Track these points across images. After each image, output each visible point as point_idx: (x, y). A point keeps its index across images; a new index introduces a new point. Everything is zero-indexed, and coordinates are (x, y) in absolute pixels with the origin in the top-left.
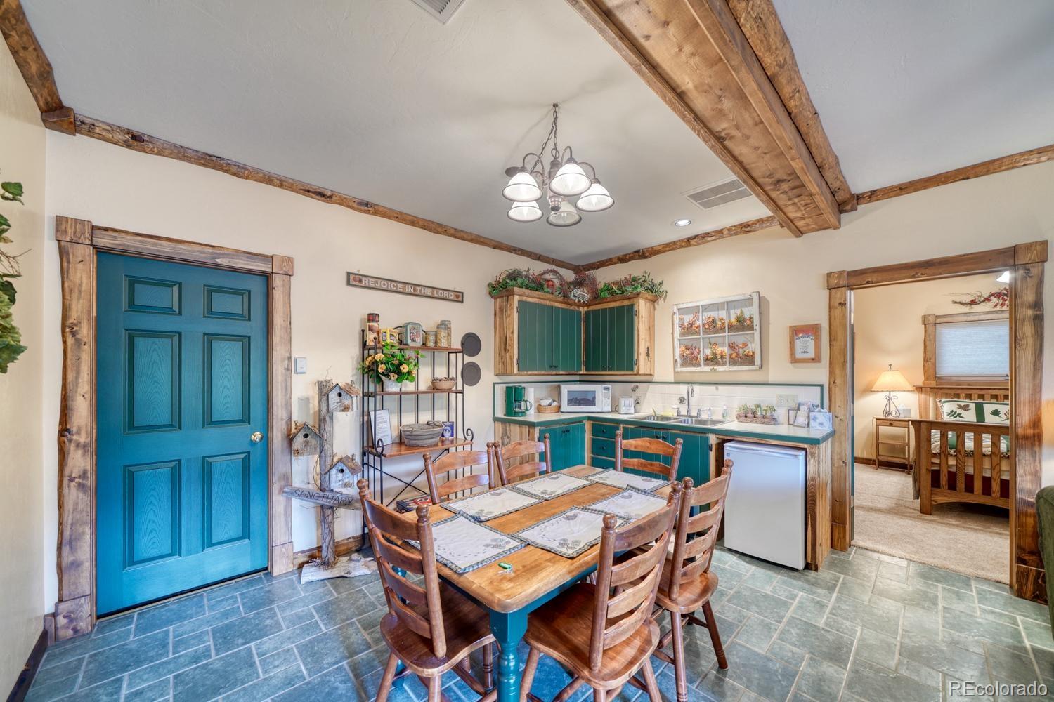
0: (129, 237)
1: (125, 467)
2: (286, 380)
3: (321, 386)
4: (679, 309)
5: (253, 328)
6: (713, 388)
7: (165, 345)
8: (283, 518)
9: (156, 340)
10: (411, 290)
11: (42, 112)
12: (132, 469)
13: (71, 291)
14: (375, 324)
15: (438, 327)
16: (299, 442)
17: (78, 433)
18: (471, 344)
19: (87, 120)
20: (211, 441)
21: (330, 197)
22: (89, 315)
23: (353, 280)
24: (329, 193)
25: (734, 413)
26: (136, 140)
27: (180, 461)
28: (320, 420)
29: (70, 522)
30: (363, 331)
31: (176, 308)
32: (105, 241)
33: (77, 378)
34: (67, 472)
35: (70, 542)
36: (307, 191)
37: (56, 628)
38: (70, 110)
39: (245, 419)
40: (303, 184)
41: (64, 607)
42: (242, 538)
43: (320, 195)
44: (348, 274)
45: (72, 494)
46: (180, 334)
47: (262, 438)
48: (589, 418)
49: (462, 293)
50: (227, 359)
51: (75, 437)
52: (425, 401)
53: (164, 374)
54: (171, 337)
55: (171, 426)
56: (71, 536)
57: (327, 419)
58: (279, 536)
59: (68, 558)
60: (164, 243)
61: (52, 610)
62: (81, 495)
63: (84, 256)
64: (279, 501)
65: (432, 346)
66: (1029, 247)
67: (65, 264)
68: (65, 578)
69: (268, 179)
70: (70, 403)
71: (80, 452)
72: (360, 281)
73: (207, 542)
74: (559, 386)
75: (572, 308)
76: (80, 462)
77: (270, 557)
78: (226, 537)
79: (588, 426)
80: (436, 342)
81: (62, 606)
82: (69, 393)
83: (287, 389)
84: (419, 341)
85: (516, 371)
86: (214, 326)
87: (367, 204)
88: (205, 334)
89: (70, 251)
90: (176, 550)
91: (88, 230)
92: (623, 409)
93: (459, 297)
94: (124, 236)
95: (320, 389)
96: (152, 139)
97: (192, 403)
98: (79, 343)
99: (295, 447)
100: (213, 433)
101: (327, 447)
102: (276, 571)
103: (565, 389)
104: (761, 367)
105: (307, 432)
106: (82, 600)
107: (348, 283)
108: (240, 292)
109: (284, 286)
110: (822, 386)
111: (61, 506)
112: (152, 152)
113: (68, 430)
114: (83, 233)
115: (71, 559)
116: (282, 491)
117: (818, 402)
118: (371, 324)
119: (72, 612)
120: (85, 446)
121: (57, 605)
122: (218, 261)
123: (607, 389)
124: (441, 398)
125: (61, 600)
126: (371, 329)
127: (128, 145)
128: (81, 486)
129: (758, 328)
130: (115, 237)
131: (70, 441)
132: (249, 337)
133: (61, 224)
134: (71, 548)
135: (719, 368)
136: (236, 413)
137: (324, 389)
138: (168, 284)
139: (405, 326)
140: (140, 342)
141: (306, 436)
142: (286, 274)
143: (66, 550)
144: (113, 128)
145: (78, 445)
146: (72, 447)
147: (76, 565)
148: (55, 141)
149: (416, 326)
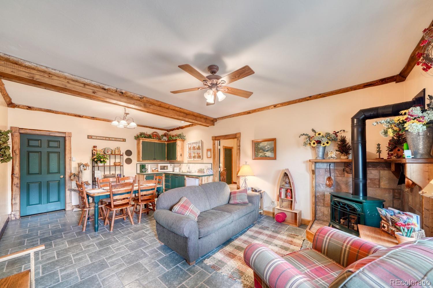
0: (28, 130)
1: (27, 183)
2: (70, 163)
3: (78, 164)
4: (188, 144)
5: (61, 150)
6: (194, 164)
7: (37, 155)
8: (69, 197)
9: (35, 153)
10: (108, 139)
11: (8, 105)
12: (29, 183)
13: (14, 143)
14: (95, 149)
15: (115, 149)
16: (72, 177)
17: (16, 174)
18: (129, 153)
19: (17, 105)
20: (49, 177)
21: (82, 117)
22: (18, 148)
23: (89, 137)
24: (82, 116)
25: (197, 171)
26: (29, 108)
27: (41, 182)
28: (78, 173)
29: (14, 194)
30: (92, 150)
31: (40, 146)
32: (22, 131)
33: (16, 162)
34: (13, 183)
35: (14, 198)
36: (76, 116)
37: (11, 217)
38: (14, 103)
39: (59, 172)
40: (74, 114)
41: (13, 213)
42: (58, 201)
43: (80, 116)
44: (88, 136)
45: (15, 188)
46: (41, 152)
47: (63, 177)
48: (164, 173)
49: (125, 139)
50: (54, 158)
51: (15, 175)
52: (113, 168)
53: (37, 161)
54: (39, 153)
55: (38, 174)
56: (14, 197)
57: (80, 172)
58: (68, 201)
59: (14, 202)
60: (37, 131)
61: (10, 214)
62: (17, 188)
63: (17, 135)
64: (68, 193)
65: (114, 154)
66: (238, 133)
67: (13, 137)
68: (13, 206)
69: (64, 114)
70: (14, 168)
71: (16, 179)
72: (92, 137)
73: (48, 202)
74: (158, 165)
75: (163, 142)
76: (16, 181)
77: (65, 207)
78: (54, 201)
79: (164, 175)
80: (115, 153)
81: (12, 212)
82: (14, 166)
83: (70, 165)
84: (110, 153)
85: (141, 160)
86: (50, 150)
87: (93, 118)
88: (48, 152)
89: (14, 134)
90: (40, 203)
91: (18, 129)
92: (175, 171)
93: (124, 140)
94: (27, 130)
95: (78, 165)
96: (33, 108)
97: (44, 168)
98: (16, 154)
99: (71, 179)
100: (50, 175)
101: (80, 179)
102: (67, 209)
103: (159, 165)
104: (202, 159)
105: (75, 175)
106: (17, 212)
107: (88, 138)
108: (57, 141)
109: (69, 139)
110: (212, 164)
111: (12, 190)
112: (33, 110)
113: (13, 174)
114: (17, 130)
115: (15, 202)
116: (69, 190)
117: (211, 168)
118: (94, 148)
119: (15, 214)
120: (18, 177)
121: (11, 212)
122: (51, 134)
123: (171, 165)
124: (118, 168)
125: (12, 211)
126: (94, 150)
127: (27, 109)
128: (17, 186)
129: (201, 149)
130: (25, 130)
131: (14, 176)
132: (60, 152)
133: (12, 128)
134: (15, 200)
135: (195, 159)
136: (56, 171)
137: (79, 165)
138: (38, 140)
139: (105, 149)
140: (31, 154)
141: (74, 176)
142: (69, 137)
143: (13, 200)
144: (24, 106)
145: (16, 177)
146: (15, 177)
147: (16, 204)
148: (10, 110)
149: (108, 149)
